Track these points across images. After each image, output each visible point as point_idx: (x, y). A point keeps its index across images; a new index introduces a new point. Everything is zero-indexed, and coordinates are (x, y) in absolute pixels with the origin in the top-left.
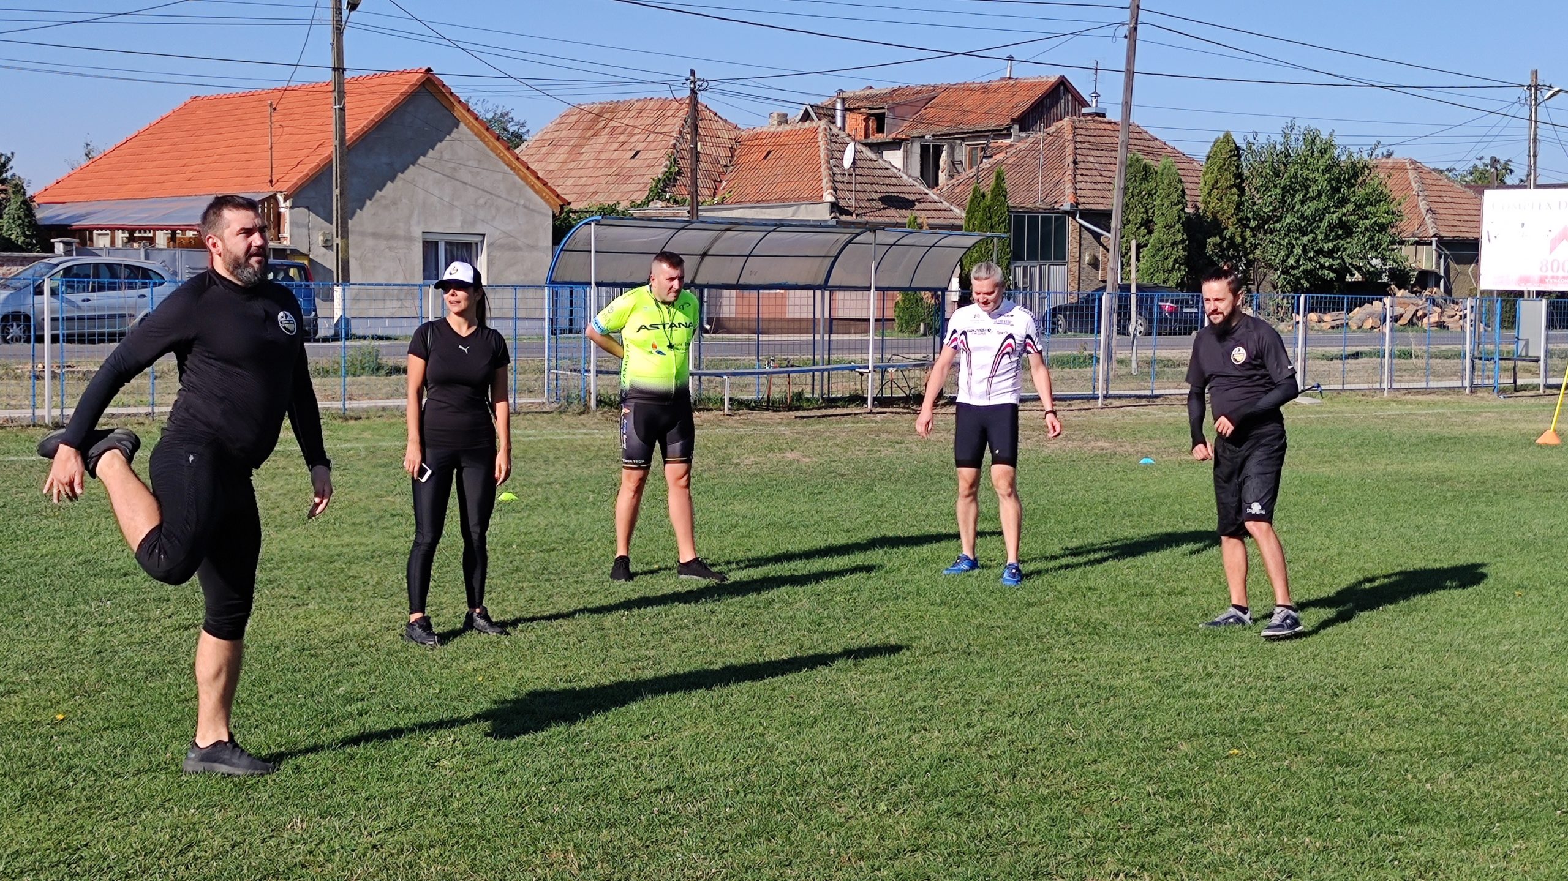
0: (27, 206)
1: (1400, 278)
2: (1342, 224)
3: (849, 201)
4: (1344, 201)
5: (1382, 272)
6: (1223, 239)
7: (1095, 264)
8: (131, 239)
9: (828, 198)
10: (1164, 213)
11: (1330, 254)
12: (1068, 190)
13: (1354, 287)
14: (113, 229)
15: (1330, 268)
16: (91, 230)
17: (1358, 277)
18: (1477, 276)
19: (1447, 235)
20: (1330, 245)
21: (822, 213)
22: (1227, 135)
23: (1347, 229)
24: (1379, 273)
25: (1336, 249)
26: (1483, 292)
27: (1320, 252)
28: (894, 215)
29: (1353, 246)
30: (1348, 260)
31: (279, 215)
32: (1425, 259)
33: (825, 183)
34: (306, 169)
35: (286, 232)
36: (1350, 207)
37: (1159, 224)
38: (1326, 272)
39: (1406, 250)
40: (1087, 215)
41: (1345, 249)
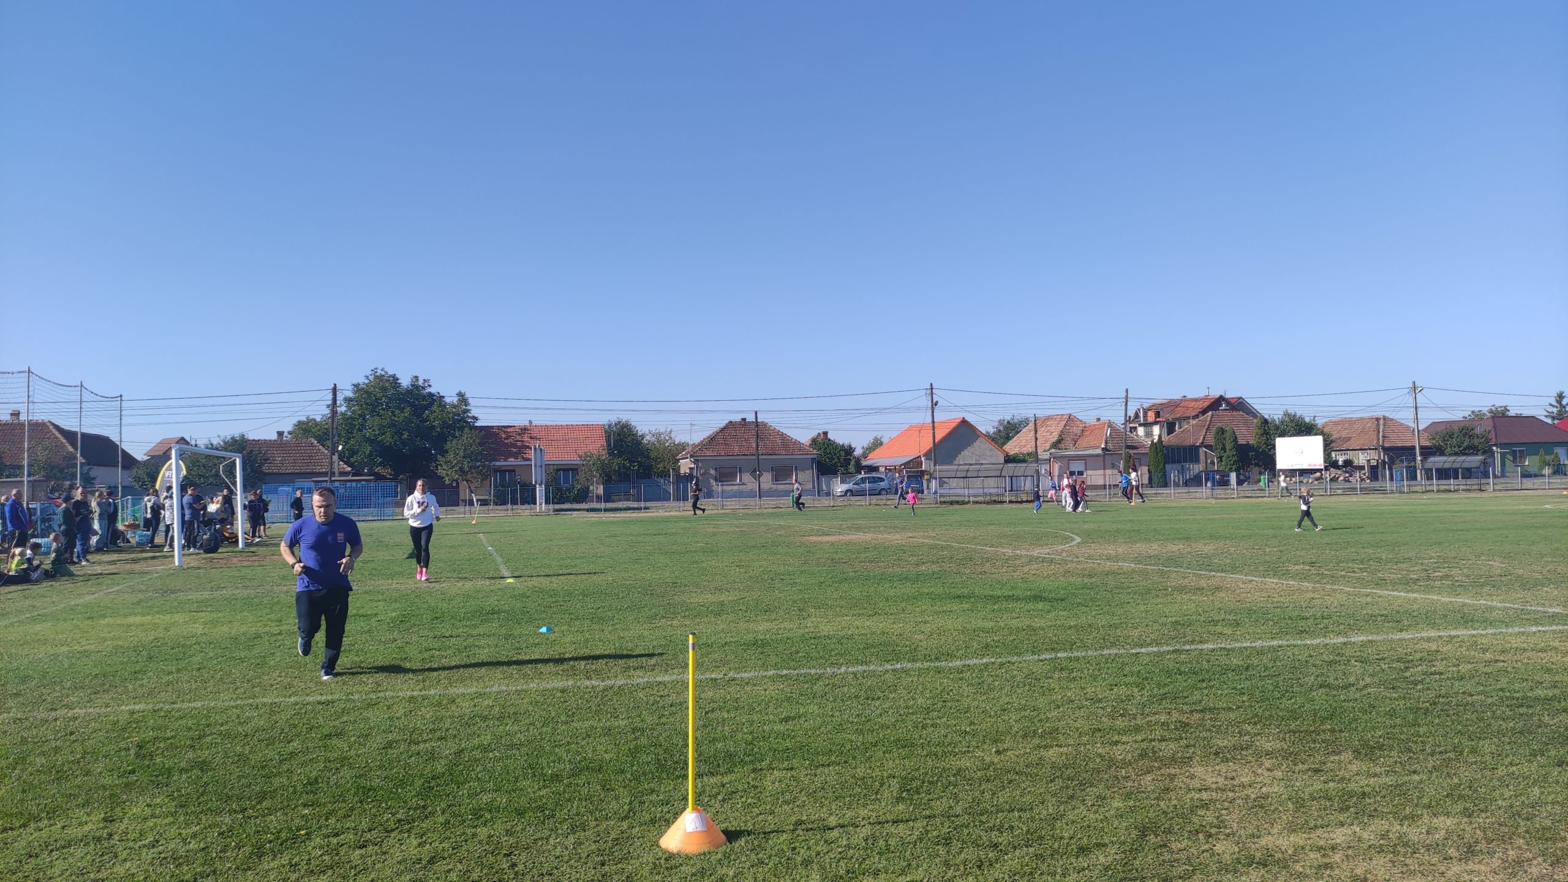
3: (1111, 446)
8: (885, 470)
9: (1103, 446)
10: (1229, 445)
16: (876, 467)
21: (1099, 451)
31: (921, 461)
33: (1104, 441)
34: (928, 448)
35: (924, 466)
37: (1228, 448)
40: (1207, 447)
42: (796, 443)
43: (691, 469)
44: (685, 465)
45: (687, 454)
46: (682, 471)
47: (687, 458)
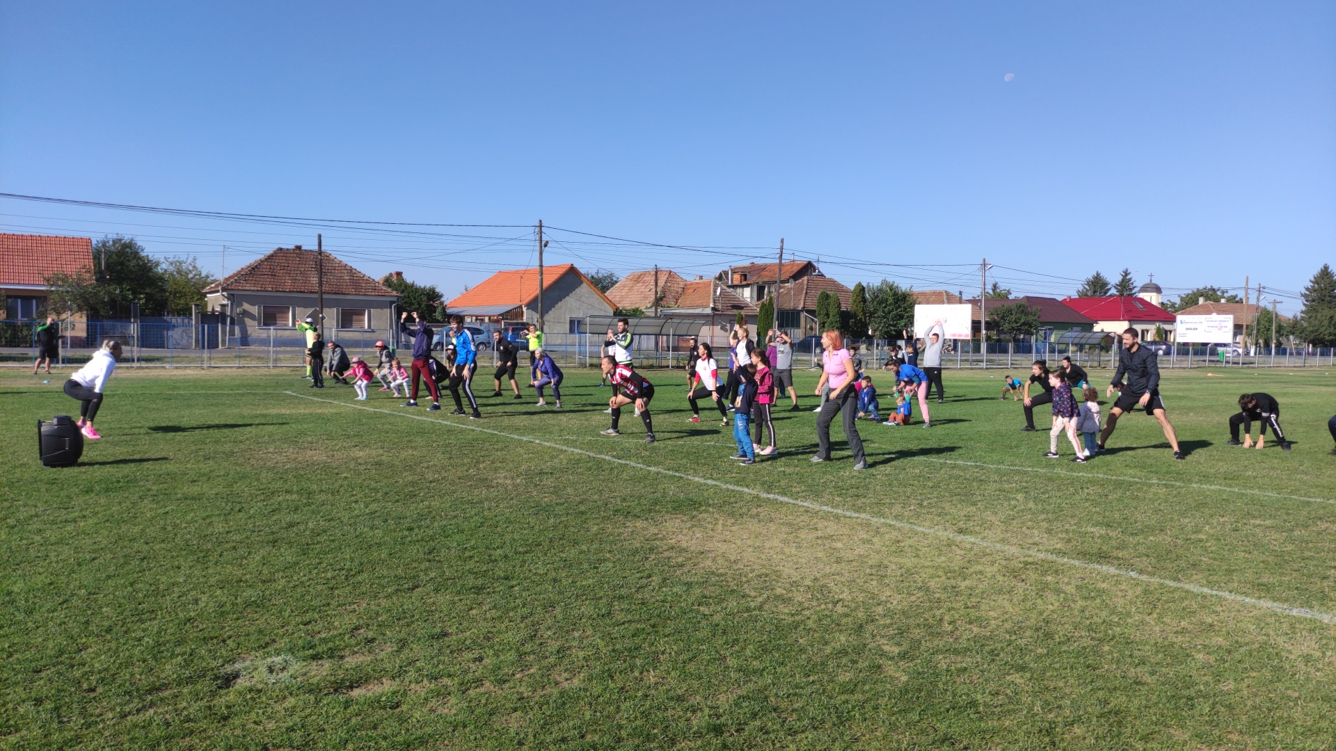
0: (444, 309)
2: (899, 315)
3: (719, 306)
6: (856, 320)
7: (811, 328)
8: (477, 319)
9: (712, 305)
10: (833, 311)
12: (802, 302)
14: (472, 316)
15: (894, 330)
16: (464, 316)
21: (708, 311)
22: (860, 283)
23: (901, 317)
25: (897, 324)
28: (735, 312)
31: (522, 312)
33: (711, 300)
34: (531, 297)
35: (525, 318)
37: (831, 314)
40: (808, 311)
42: (369, 281)
43: (223, 306)
44: (215, 301)
45: (217, 286)
46: (210, 309)
47: (218, 291)
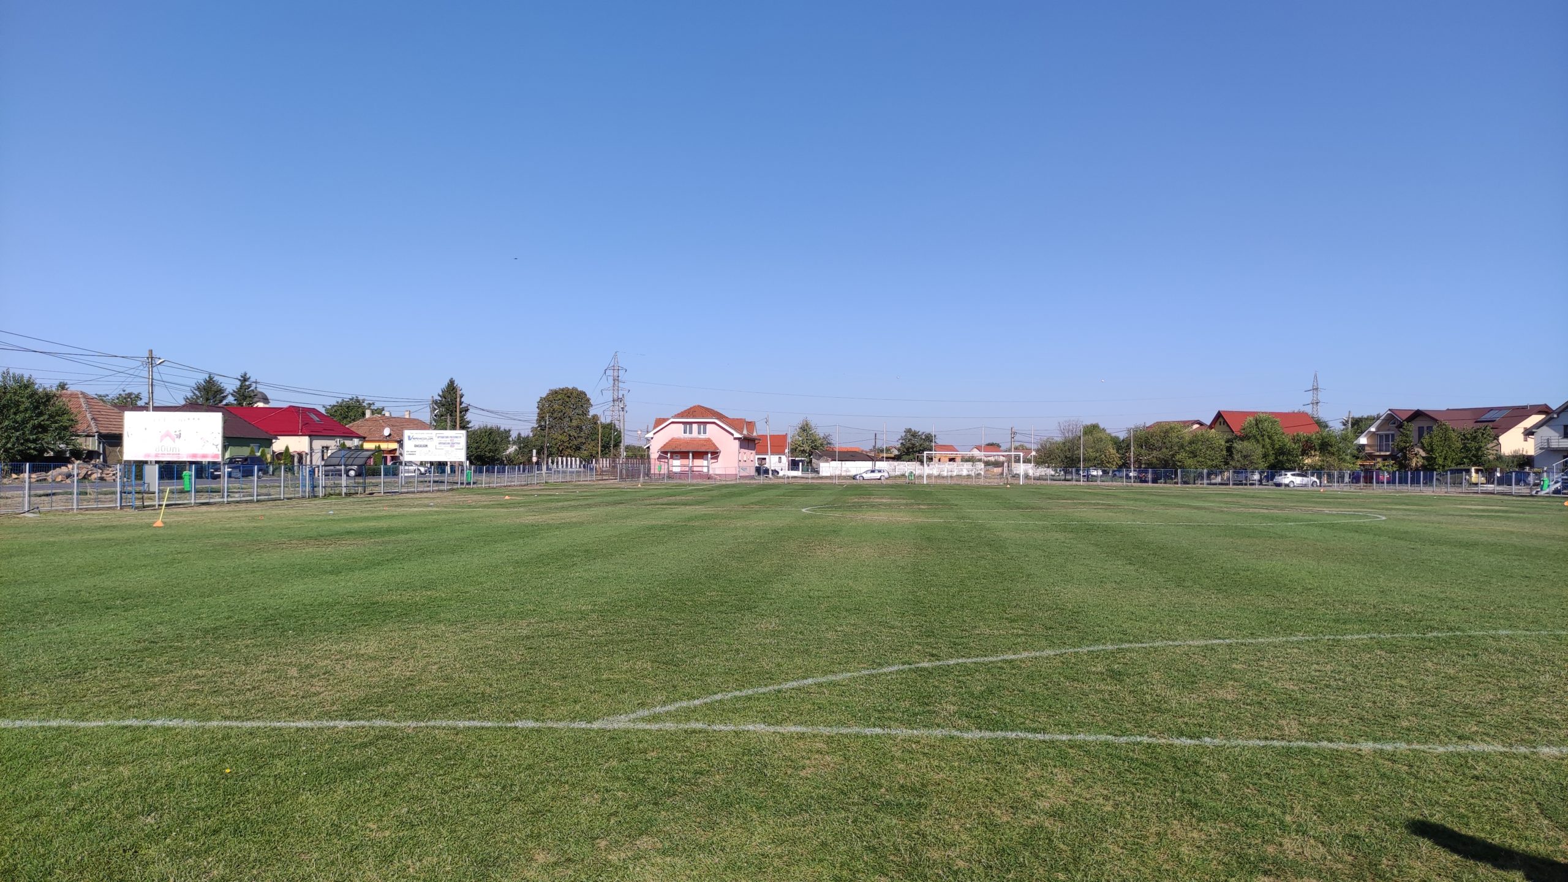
1: (77, 454)
4: (41, 414)
5: (66, 452)
11: (34, 441)
13: (49, 459)
17: (52, 454)
18: (121, 452)
19: (104, 432)
20: (34, 437)
24: (63, 452)
26: (125, 461)
27: (28, 440)
29: (48, 437)
30: (45, 445)
32: (92, 444)
36: (46, 417)
38: (32, 451)
39: (80, 440)
41: (44, 439)
